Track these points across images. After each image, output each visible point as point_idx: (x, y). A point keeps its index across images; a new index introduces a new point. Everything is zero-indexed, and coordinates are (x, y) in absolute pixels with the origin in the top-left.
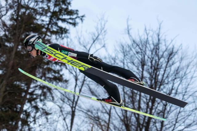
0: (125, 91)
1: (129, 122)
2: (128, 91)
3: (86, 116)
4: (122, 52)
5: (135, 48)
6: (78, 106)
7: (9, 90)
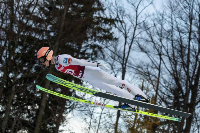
0: (174, 45)
1: (178, 76)
2: (177, 45)
3: (137, 72)
4: (169, 8)
5: (183, 2)
6: (128, 63)
7: (61, 51)
